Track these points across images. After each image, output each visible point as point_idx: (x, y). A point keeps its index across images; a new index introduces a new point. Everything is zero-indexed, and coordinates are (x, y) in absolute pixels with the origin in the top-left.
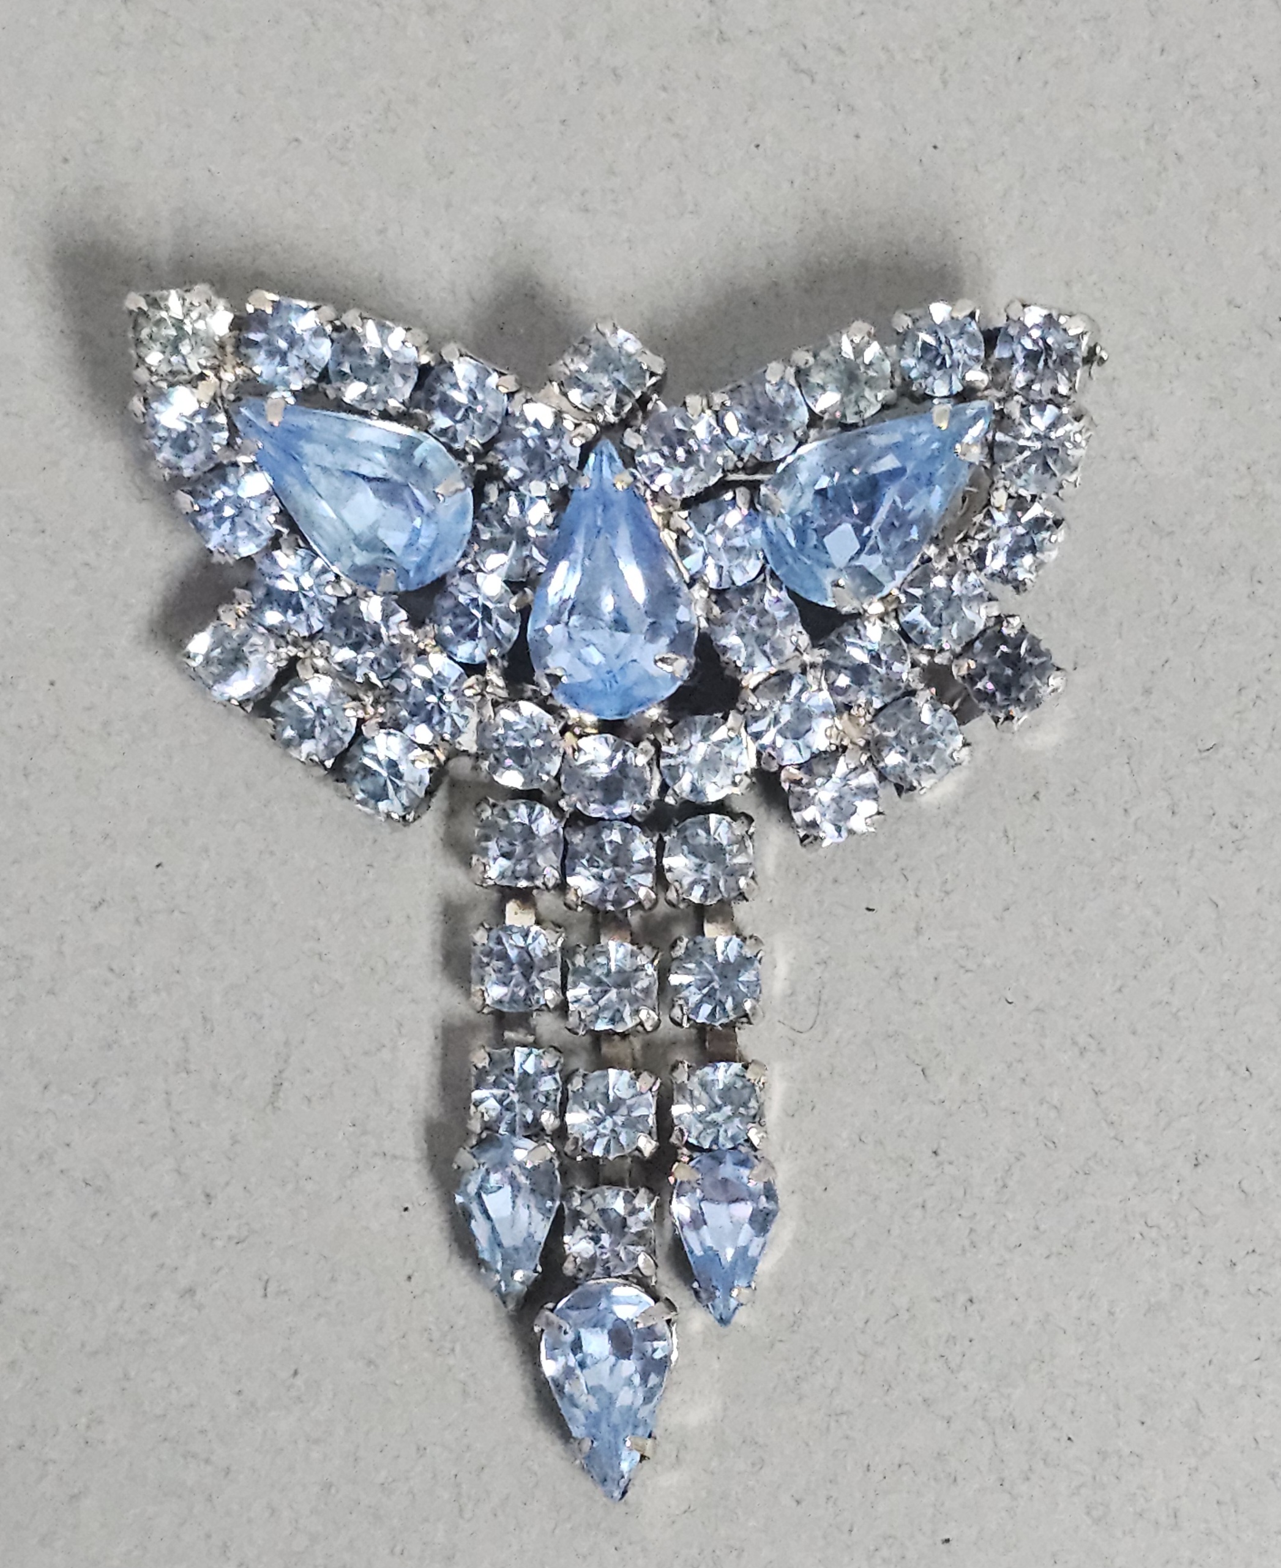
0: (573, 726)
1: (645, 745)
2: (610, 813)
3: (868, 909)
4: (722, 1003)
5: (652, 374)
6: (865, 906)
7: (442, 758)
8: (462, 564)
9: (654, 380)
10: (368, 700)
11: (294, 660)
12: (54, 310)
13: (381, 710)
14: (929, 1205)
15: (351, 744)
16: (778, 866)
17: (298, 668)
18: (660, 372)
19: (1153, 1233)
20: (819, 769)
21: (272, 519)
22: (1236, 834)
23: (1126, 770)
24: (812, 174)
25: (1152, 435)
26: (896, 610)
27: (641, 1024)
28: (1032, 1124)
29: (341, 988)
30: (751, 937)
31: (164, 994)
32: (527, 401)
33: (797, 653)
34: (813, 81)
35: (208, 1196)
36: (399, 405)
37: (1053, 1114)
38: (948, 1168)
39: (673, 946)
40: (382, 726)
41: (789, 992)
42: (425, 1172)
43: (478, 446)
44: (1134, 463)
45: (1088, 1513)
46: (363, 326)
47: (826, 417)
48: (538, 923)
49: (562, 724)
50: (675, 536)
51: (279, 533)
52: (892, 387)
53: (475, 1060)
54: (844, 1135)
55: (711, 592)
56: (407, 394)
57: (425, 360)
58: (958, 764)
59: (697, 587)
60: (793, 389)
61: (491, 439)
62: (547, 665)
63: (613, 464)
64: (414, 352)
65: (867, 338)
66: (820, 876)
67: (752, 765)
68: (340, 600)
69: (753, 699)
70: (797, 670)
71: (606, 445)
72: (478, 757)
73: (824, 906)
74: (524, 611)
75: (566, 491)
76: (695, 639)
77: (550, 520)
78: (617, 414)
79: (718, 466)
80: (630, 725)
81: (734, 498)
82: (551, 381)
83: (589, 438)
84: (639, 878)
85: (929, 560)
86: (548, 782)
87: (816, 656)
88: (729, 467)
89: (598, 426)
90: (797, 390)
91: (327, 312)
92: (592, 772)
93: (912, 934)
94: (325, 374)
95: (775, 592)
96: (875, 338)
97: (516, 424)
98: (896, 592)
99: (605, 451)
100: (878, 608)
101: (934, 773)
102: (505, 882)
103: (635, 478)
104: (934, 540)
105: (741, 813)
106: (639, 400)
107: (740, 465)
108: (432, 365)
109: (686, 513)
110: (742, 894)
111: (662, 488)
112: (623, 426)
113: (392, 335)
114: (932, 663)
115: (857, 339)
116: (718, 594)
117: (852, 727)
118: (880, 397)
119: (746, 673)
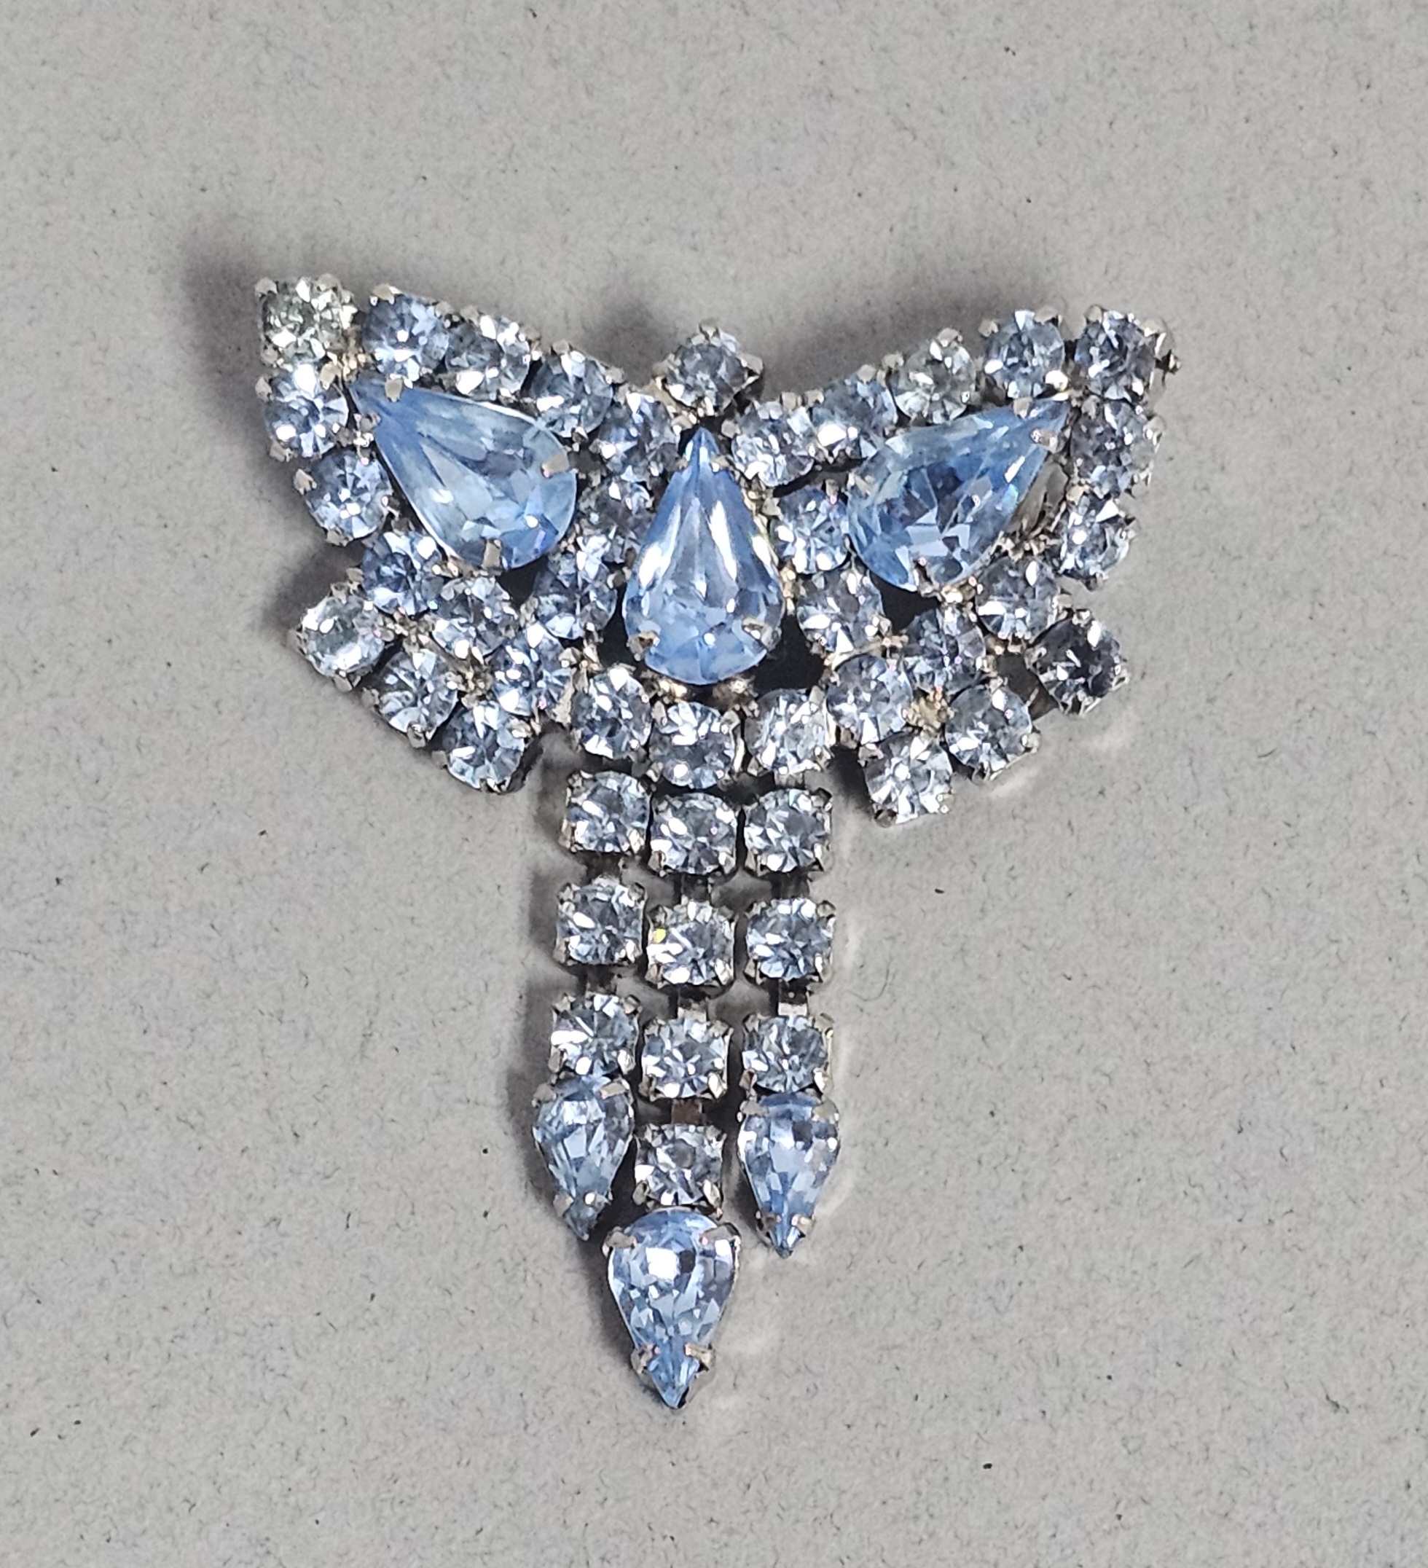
0: (663, 696)
1: (730, 714)
2: (696, 781)
3: (938, 891)
4: (795, 961)
5: (751, 373)
6: (935, 887)
7: (538, 730)
8: (564, 545)
9: (751, 380)
10: (470, 675)
11: (400, 638)
12: (184, 324)
13: (481, 685)
14: (984, 1160)
15: (451, 717)
17: (404, 645)
18: (758, 371)
19: (1197, 1191)
20: (895, 748)
21: (386, 501)
22: (1289, 832)
23: (1188, 771)
24: (911, 223)
25: (1223, 468)
26: (973, 600)
27: (716, 978)
28: (1085, 1089)
29: (433, 949)
30: (825, 902)
31: (261, 951)
32: (632, 392)
33: (879, 637)
34: (915, 138)
35: (296, 1134)
36: (509, 395)
37: (1105, 1081)
38: (1005, 1128)
39: (750, 907)
40: (482, 698)
41: (859, 964)
42: (504, 1119)
43: (584, 435)
44: (1204, 493)
45: (1125, 1445)
46: (479, 319)
47: (914, 417)
48: (622, 884)
49: (653, 694)
50: (765, 521)
51: (391, 515)
52: (977, 389)
53: (558, 1006)
54: (906, 1094)
55: (799, 576)
56: (518, 386)
57: (536, 355)
58: (1028, 750)
59: (785, 569)
60: (883, 390)
61: (597, 429)
62: (638, 631)
63: (710, 449)
64: (526, 346)
65: (955, 344)
66: (893, 860)
67: (832, 741)
68: (446, 579)
69: (835, 678)
70: (877, 654)
71: (704, 433)
72: (571, 727)
73: (895, 888)
74: (621, 589)
75: (665, 476)
76: (781, 615)
77: (649, 504)
78: (716, 408)
79: (809, 458)
80: (716, 693)
81: (824, 488)
82: (654, 377)
83: (689, 426)
84: (719, 848)
85: (1006, 553)
86: (637, 751)
87: (898, 642)
88: (821, 459)
89: (698, 417)
90: (887, 392)
91: (446, 307)
92: (677, 740)
93: (978, 914)
94: (441, 366)
95: (859, 576)
96: (962, 343)
97: (620, 413)
98: (973, 582)
99: (703, 439)
100: (954, 596)
101: (1005, 758)
102: (592, 847)
103: (731, 463)
104: (1011, 536)
105: (820, 789)
106: (738, 397)
107: (831, 460)
108: (543, 360)
109: (776, 501)
110: (817, 862)
111: (756, 476)
112: (721, 419)
113: (507, 330)
114: (1006, 652)
115: (945, 343)
116: (805, 578)
117: (928, 711)
118: (965, 399)
119: (828, 652)
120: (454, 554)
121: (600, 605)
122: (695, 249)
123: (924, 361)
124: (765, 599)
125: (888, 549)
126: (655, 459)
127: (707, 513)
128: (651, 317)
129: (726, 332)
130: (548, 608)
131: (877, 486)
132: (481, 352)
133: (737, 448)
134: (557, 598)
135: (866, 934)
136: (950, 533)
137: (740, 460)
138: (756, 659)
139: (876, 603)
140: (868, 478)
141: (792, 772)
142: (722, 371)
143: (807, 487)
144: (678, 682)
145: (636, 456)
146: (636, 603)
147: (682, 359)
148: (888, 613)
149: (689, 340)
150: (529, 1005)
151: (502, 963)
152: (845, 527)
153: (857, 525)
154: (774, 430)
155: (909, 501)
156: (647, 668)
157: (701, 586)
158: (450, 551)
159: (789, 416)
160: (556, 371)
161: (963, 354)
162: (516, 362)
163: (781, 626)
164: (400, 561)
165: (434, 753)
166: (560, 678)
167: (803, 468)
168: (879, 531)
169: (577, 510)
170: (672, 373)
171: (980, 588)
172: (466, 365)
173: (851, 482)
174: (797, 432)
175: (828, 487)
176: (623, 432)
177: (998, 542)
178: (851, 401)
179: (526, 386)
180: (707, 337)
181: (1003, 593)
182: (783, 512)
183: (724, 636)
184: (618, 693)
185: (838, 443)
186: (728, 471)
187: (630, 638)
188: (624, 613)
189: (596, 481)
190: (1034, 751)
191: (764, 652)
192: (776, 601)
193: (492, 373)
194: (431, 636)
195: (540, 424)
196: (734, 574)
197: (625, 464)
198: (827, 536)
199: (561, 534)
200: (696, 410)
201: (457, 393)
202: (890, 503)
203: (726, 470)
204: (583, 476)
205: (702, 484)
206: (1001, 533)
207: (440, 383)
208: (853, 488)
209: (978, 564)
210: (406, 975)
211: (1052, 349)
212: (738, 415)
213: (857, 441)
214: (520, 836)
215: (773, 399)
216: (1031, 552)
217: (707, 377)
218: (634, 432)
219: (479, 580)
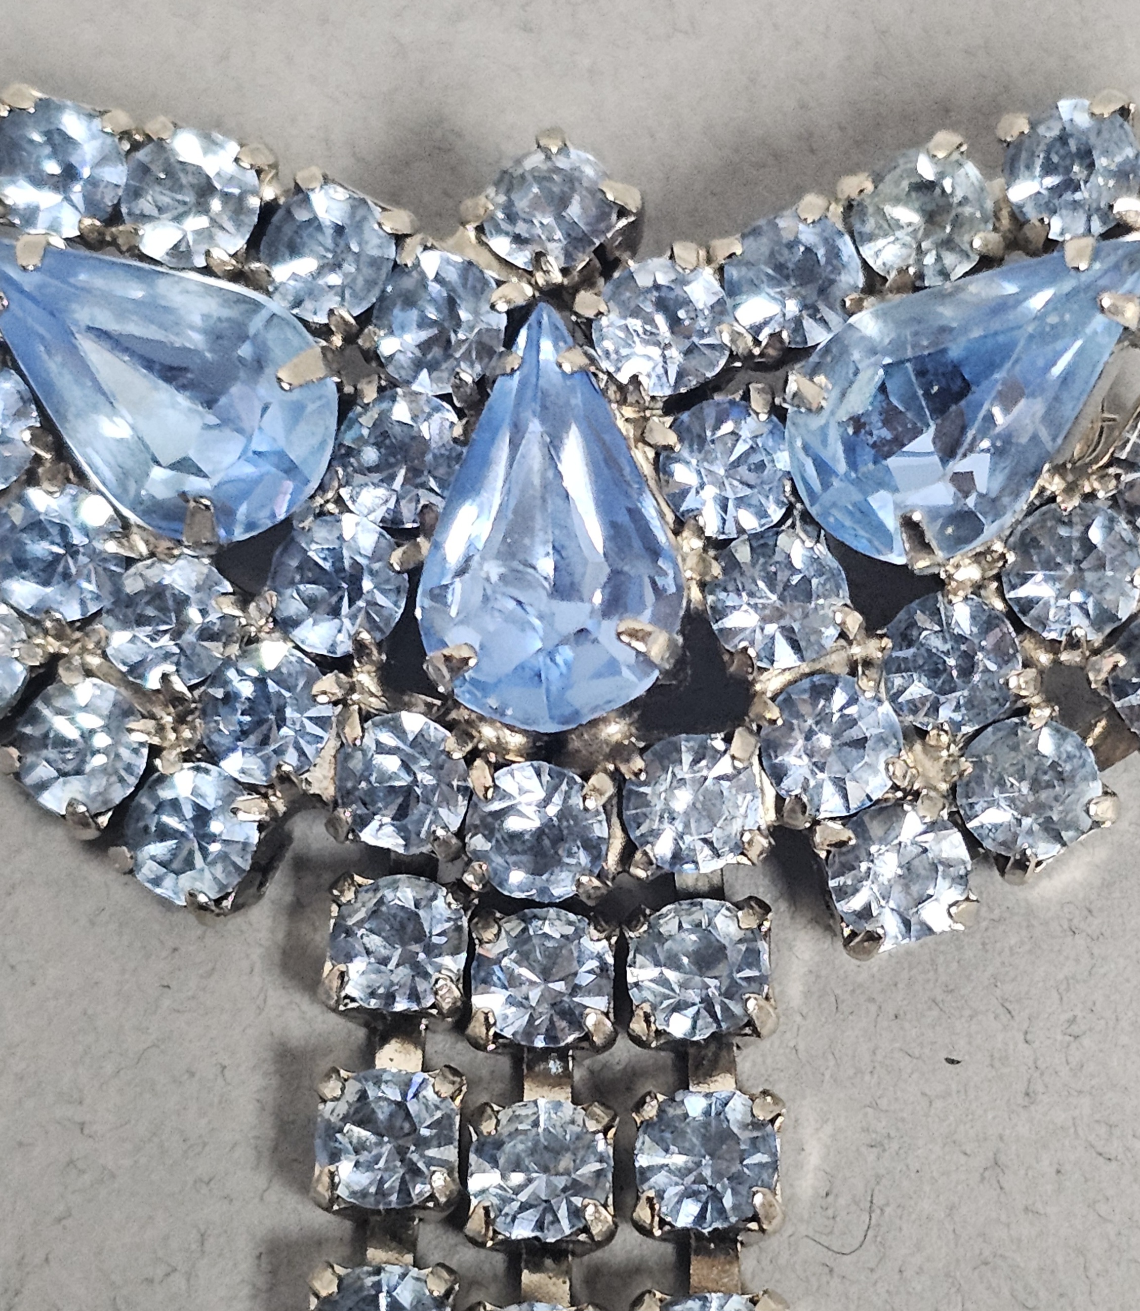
0: (486, 751)
1: (600, 780)
2: (543, 891)
3: (952, 1062)
4: (717, 1197)
5: (622, 212)
6: (944, 1055)
7: (281, 807)
8: (319, 501)
9: (623, 222)
10: (168, 720)
11: (54, 659)
13: (187, 734)
15: (138, 787)
16: (807, 994)
17: (61, 671)
18: (633, 209)
20: (875, 828)
21: (27, 436)
26: (998, 578)
27: (586, 1230)
29: (113, 1176)
30: (765, 1093)
32: (426, 248)
33: (842, 642)
36: (226, 258)
39: (640, 1105)
40: (187, 757)
41: (823, 1190)
43: (350, 320)
46: (174, 136)
47: (891, 277)
48: (425, 1069)
49: (469, 747)
50: (651, 454)
51: (37, 460)
52: (995, 229)
53: (317, 1285)
55: (711, 543)
56: (239, 243)
57: (269, 193)
58: (1097, 824)
59: (686, 534)
60: (840, 234)
61: (369, 312)
62: (445, 645)
63: (557, 339)
64: (251, 177)
65: (956, 156)
66: (873, 1008)
67: (769, 816)
68: (129, 562)
69: (773, 713)
70: (842, 670)
71: (547, 314)
72: (336, 804)
73: (879, 1057)
74: (415, 573)
75: (483, 385)
76: (682, 613)
77: (458, 431)
78: (565, 271)
79: (723, 346)
80: (575, 743)
81: (746, 397)
82: (463, 224)
83: (520, 301)
84: (586, 1001)
85: (1053, 499)
86: (446, 843)
87: (872, 649)
88: (740, 349)
89: (535, 286)
90: (847, 238)
91: (122, 119)
92: (513, 824)
93: (1021, 1099)
94: (114, 217)
95: (809, 544)
96: (969, 155)
97: (408, 283)
98: (999, 547)
99: (545, 320)
100: (970, 573)
101: (1059, 839)
102: (373, 1003)
103: (592, 360)
104: (1059, 469)
105: (751, 898)
106: (600, 252)
107: (757, 351)
108: (282, 201)
109: (669, 420)
110: (750, 1023)
111: (635, 379)
112: (575, 290)
113: (221, 152)
114: (1056, 662)
115: (941, 155)
116: (720, 546)
117: (928, 763)
118: (977, 243)
119: (762, 670)
120: (140, 522)
121: (381, 599)
122: (526, 28)
123: (905, 184)
124: (654, 583)
125: (857, 496)
126: (467, 356)
127: (553, 447)
128: (459, 135)
129: (578, 147)
130: (294, 606)
131: (835, 393)
132: (180, 188)
133: (602, 338)
134: (310, 589)
135: (833, 1137)
136: (960, 465)
137: (607, 353)
138: (640, 687)
139: (838, 587)
140: (821, 379)
141: (703, 870)
142: (574, 211)
143: (718, 397)
144: (511, 728)
145: (436, 352)
146: (439, 595)
147: (508, 192)
148: (857, 604)
149: (518, 162)
150: (274, 1272)
151: (229, 1199)
152: (783, 460)
153: (802, 455)
154: (662, 305)
155: (890, 416)
156: (457, 705)
157: (546, 565)
158: (133, 518)
159: (687, 283)
160: (302, 215)
161: (971, 170)
162: (236, 204)
163: (682, 632)
164: (54, 531)
165: (113, 850)
166: (317, 720)
167: (713, 365)
168: (842, 466)
169: (339, 445)
170: (492, 218)
171: (1011, 557)
172: (155, 212)
173: (792, 387)
174: (700, 306)
175: (753, 394)
176: (414, 314)
177: (1040, 482)
178: (786, 252)
179: (254, 243)
180: (548, 158)
181: (1049, 565)
182: (681, 440)
183: (587, 648)
184: (413, 744)
185: (766, 323)
186: (590, 373)
187: (430, 655)
188: (418, 613)
189: (370, 393)
190: (1108, 824)
191: (656, 673)
192: (672, 589)
193: (196, 222)
194: (104, 655)
195: (276, 305)
196: (600, 547)
197: (418, 365)
198: (751, 478)
199: (315, 484)
200: (531, 273)
201: (143, 258)
202: (858, 422)
203: (584, 371)
204: (348, 389)
205: (545, 394)
206: (1047, 466)
207: (114, 243)
208: (795, 395)
209: (1008, 519)
210: (68, 1222)
211: (1119, 159)
212: (601, 281)
213: (798, 321)
214: (257, 979)
215: (660, 255)
216: (1091, 496)
217: (548, 220)
218: (432, 314)
219: (181, 562)
